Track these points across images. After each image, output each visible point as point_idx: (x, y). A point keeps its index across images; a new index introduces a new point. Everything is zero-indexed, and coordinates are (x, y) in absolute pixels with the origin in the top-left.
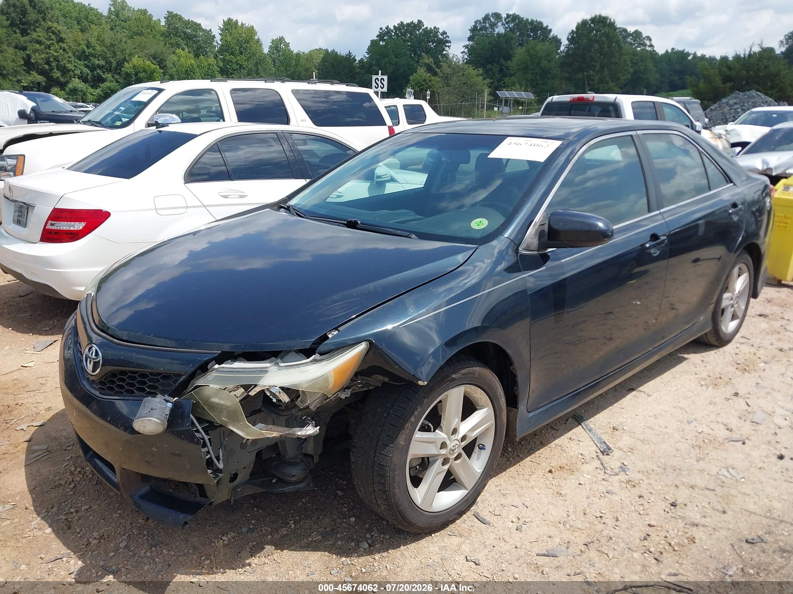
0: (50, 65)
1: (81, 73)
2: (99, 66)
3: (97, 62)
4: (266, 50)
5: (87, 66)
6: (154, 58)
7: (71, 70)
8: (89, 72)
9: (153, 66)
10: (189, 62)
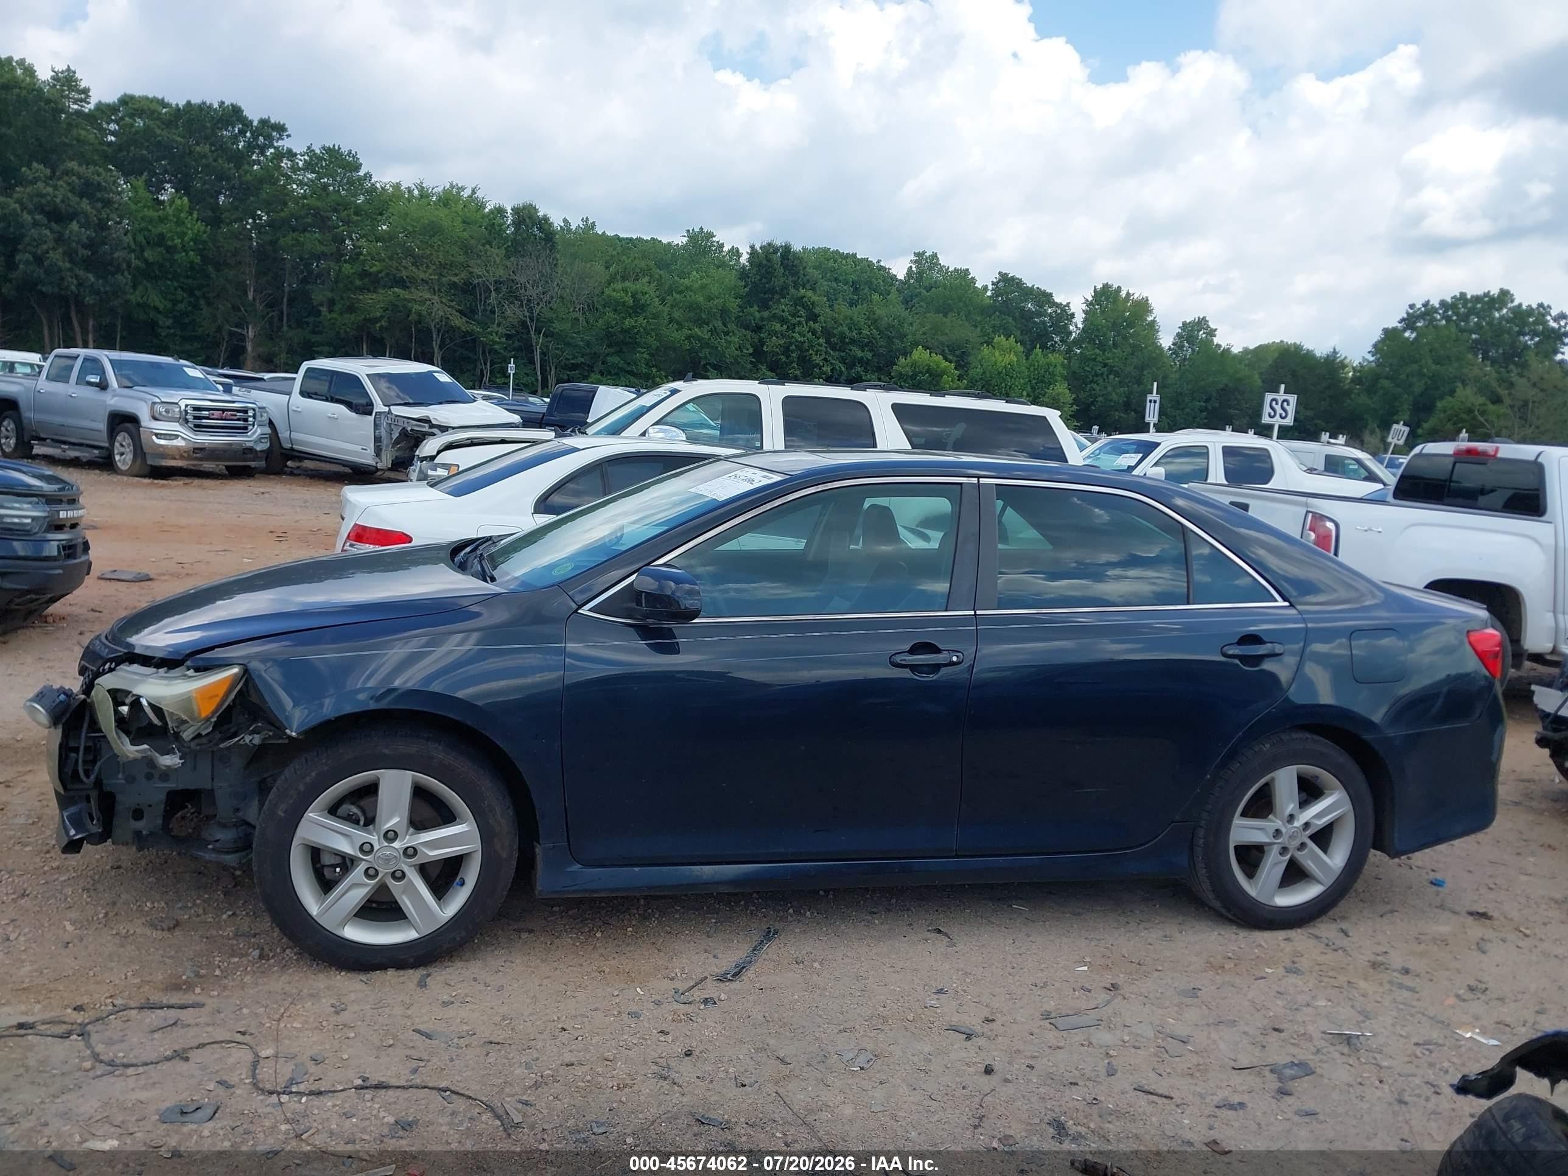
0: (788, 357)
1: (832, 370)
2: (861, 361)
3: (860, 354)
4: (1166, 341)
5: (843, 361)
6: (952, 350)
7: (818, 364)
8: (843, 369)
9: (944, 364)
10: (1007, 360)
